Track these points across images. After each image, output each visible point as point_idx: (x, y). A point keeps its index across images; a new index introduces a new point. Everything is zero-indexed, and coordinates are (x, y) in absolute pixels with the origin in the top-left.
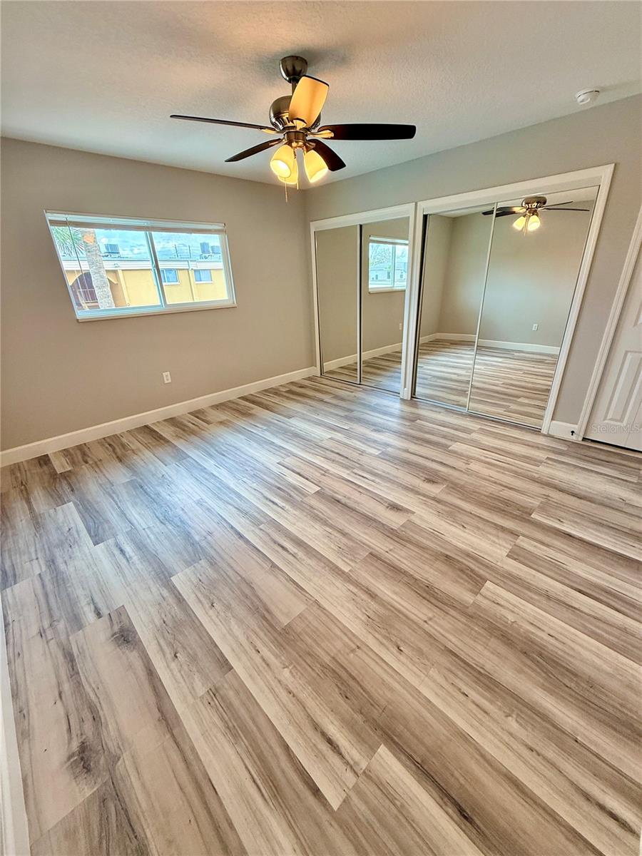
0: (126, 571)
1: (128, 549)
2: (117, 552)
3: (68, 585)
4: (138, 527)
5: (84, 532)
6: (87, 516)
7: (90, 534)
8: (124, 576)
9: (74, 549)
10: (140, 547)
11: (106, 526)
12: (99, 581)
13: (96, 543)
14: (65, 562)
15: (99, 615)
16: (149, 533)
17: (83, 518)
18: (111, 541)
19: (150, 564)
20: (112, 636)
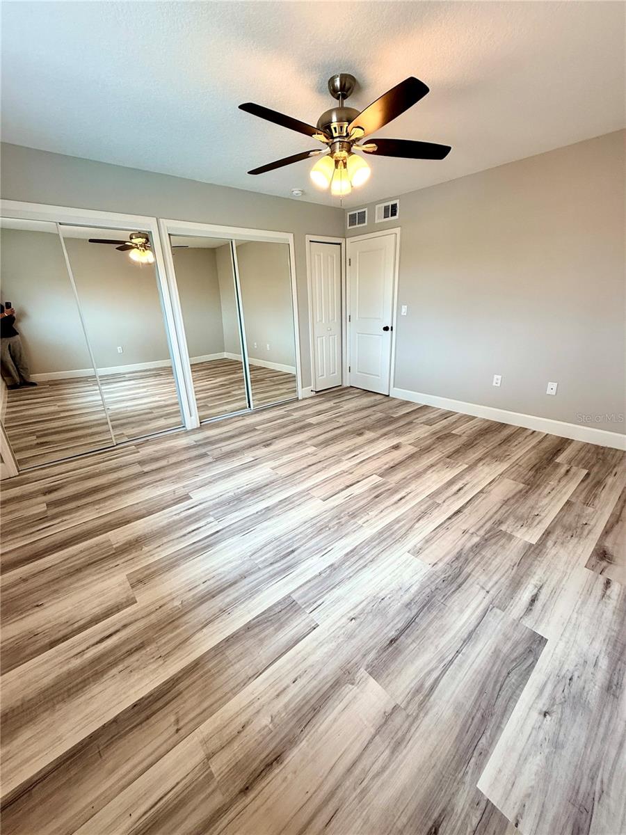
0: (553, 583)
1: (525, 595)
2: (538, 605)
3: (613, 633)
4: (486, 602)
5: (536, 678)
6: (498, 709)
7: (532, 666)
8: (560, 581)
9: (572, 668)
10: (516, 584)
11: (506, 649)
12: (583, 602)
13: (542, 641)
14: (596, 664)
15: (608, 583)
16: (490, 584)
17: (506, 710)
18: (528, 623)
19: (531, 565)
20: (611, 563)
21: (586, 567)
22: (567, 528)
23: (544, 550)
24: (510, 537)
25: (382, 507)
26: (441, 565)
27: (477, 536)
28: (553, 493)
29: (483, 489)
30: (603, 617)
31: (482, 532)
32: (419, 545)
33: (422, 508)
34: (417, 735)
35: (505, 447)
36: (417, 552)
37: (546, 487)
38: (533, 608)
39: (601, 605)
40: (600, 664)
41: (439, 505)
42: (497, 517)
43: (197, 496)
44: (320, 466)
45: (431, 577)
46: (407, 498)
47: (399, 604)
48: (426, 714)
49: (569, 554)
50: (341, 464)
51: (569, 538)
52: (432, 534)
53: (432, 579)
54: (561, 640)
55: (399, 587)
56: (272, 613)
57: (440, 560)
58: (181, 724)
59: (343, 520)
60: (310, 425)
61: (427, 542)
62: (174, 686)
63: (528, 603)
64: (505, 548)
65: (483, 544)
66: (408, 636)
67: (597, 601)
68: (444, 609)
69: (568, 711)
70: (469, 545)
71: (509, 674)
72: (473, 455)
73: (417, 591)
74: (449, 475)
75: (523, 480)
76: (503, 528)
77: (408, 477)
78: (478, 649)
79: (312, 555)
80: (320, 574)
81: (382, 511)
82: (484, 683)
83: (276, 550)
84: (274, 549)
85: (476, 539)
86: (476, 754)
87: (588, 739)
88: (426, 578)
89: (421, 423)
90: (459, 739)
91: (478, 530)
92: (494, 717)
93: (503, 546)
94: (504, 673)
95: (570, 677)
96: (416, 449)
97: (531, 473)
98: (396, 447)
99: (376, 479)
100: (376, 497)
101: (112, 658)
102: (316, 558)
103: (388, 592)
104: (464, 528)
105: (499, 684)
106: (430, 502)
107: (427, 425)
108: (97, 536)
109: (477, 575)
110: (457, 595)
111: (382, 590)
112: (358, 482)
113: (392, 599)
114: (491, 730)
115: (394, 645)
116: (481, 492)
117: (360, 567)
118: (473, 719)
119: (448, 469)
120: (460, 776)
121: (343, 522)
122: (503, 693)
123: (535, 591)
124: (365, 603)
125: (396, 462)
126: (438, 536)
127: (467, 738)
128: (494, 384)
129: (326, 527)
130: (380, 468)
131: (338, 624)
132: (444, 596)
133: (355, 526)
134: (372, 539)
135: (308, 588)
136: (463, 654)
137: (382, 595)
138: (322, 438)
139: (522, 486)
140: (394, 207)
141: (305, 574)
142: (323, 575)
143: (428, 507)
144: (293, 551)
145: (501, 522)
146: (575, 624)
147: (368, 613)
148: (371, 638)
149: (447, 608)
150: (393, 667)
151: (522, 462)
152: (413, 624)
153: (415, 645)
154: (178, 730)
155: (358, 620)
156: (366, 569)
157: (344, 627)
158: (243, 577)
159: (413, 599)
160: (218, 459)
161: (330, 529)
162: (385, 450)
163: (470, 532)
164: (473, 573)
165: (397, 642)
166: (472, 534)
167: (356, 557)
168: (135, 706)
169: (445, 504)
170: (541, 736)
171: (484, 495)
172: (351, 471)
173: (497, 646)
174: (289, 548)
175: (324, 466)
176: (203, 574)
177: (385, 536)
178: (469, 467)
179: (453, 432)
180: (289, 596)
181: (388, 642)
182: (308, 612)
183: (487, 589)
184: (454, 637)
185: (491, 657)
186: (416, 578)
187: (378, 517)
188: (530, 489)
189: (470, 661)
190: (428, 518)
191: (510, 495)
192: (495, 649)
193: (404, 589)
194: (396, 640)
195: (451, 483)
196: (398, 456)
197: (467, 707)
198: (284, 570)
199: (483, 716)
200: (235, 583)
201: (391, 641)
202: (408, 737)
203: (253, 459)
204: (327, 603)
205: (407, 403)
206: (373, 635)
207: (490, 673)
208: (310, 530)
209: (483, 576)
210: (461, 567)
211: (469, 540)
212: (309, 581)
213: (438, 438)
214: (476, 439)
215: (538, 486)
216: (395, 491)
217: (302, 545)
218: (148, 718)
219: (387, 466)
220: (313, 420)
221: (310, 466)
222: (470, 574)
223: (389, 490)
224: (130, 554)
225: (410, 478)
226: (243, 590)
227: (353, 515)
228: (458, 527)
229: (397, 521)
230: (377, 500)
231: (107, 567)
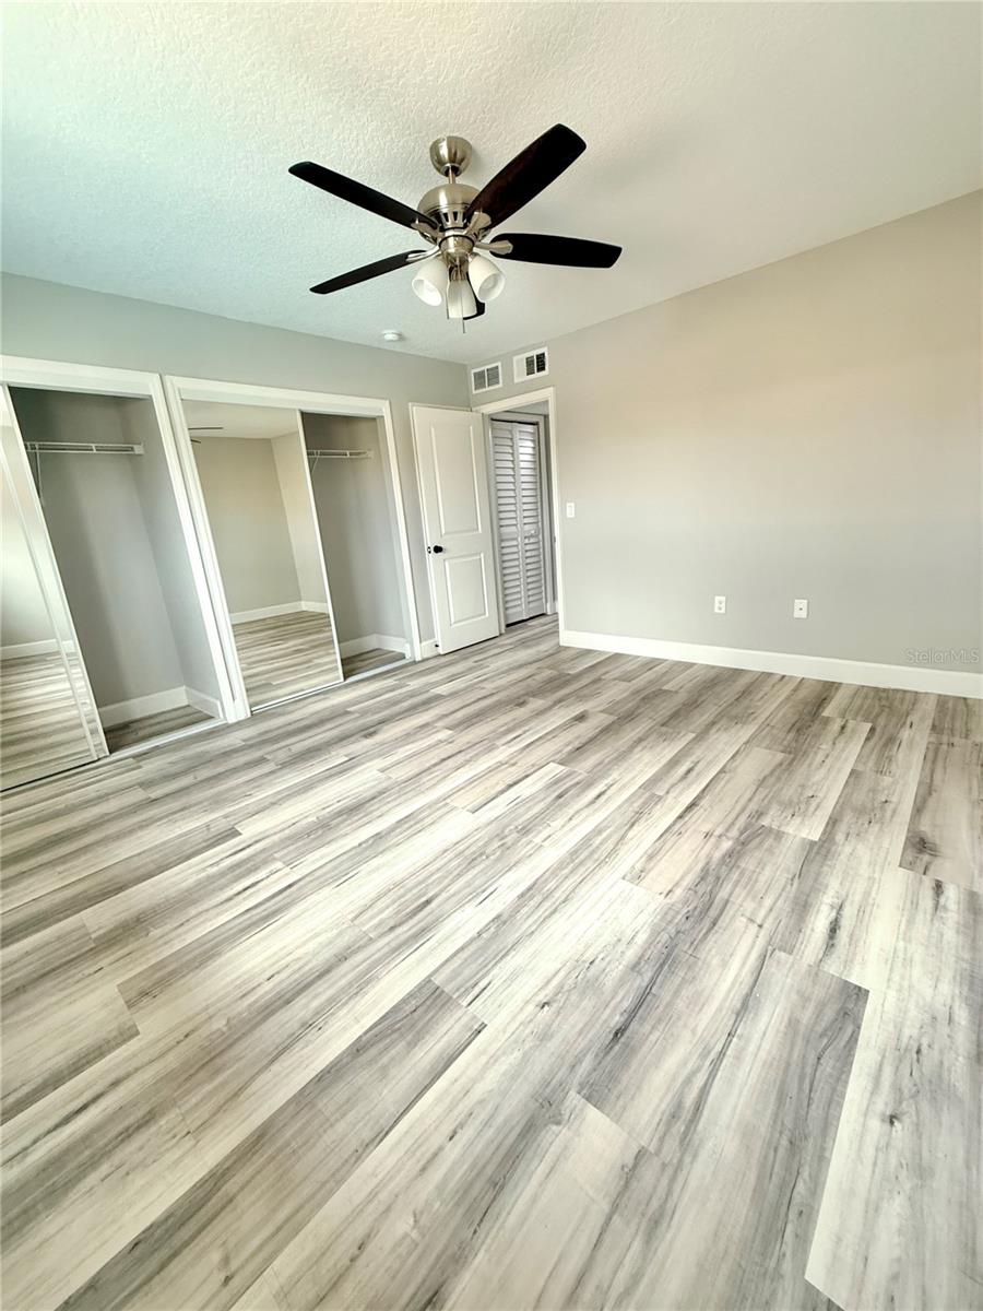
0: (857, 898)
1: (819, 923)
2: (843, 935)
3: (965, 965)
4: (761, 942)
5: (865, 1057)
6: (814, 1126)
7: (853, 1039)
8: (867, 894)
9: (915, 1032)
10: (802, 907)
11: (806, 1017)
12: (908, 921)
13: (860, 994)
14: (950, 1020)
15: (938, 888)
16: (763, 913)
17: (828, 1125)
18: (833, 968)
19: (818, 874)
20: (936, 856)
21: (900, 866)
22: (860, 811)
23: (833, 849)
24: (779, 836)
25: (571, 812)
26: (678, 892)
27: (728, 838)
28: (828, 761)
29: (725, 766)
30: (945, 942)
31: (734, 833)
32: (638, 866)
33: (635, 805)
34: (686, 1199)
35: (746, 702)
36: (638, 876)
37: (816, 753)
38: (835, 941)
39: (936, 923)
40: (956, 1018)
41: (660, 798)
42: (753, 806)
43: (249, 830)
44: (460, 759)
45: (666, 914)
46: (609, 793)
47: (621, 967)
48: (695, 1156)
49: (872, 849)
50: (496, 752)
51: (866, 825)
52: (657, 844)
53: (669, 918)
54: (888, 987)
55: (616, 939)
56: (401, 1015)
57: (677, 884)
58: (234, 1265)
59: (509, 840)
60: (438, 697)
61: (651, 858)
62: (216, 1187)
63: (827, 936)
64: (773, 853)
65: (739, 852)
66: (643, 1020)
67: (929, 917)
68: (696, 963)
69: (925, 1107)
70: (718, 855)
71: (819, 1059)
72: (701, 719)
73: (646, 941)
74: (669, 751)
75: (781, 748)
76: (765, 822)
77: (606, 761)
78: (761, 1026)
79: (461, 905)
80: (479, 934)
81: (570, 819)
82: (783, 1083)
83: (396, 904)
84: (394, 902)
85: (727, 845)
86: (792, 1215)
87: (968, 1151)
88: (659, 917)
89: (615, 679)
90: (759, 1192)
91: (727, 830)
92: (811, 1140)
93: (770, 851)
94: (812, 1058)
95: (915, 1050)
96: (612, 718)
97: (792, 735)
98: (581, 718)
99: (555, 769)
100: (560, 796)
101: (87, 1153)
102: (470, 909)
103: (599, 949)
104: (706, 828)
105: (807, 1081)
106: (647, 795)
107: (624, 680)
108: (60, 920)
109: (739, 901)
110: (712, 938)
111: (587, 947)
112: (527, 776)
113: (607, 960)
114: (810, 1166)
115: (622, 1040)
116: (722, 771)
117: (547, 913)
118: (776, 1150)
119: (666, 743)
120: (772, 1264)
121: (509, 844)
122: (815, 1096)
123: (834, 914)
124: (562, 974)
125: (584, 740)
126: (667, 847)
127: (772, 1189)
128: (717, 610)
129: (481, 854)
130: (560, 751)
131: (521, 1018)
132: (692, 943)
133: (529, 847)
134: (561, 865)
135: (460, 962)
136: (740, 1037)
137: (589, 956)
138: (459, 715)
139: (780, 756)
140: (541, 358)
141: (453, 938)
142: (485, 935)
143: (645, 803)
144: (428, 902)
145: (760, 814)
146: (904, 959)
147: (569, 991)
148: (580, 1033)
149: (700, 963)
150: (625, 1079)
151: (775, 721)
152: (649, 998)
153: (657, 1034)
154: (227, 1280)
155: (555, 1006)
156: (557, 915)
157: (531, 1021)
158: (342, 958)
159: (643, 955)
160: (284, 765)
161: (487, 857)
162: (564, 724)
163: (717, 833)
164: (731, 899)
165: (627, 1033)
166: (720, 836)
167: (538, 899)
168: (136, 1244)
169: (672, 795)
170: (893, 1161)
171: (727, 777)
172: (512, 762)
173: (792, 1013)
174: (420, 897)
175: (468, 757)
176: (266, 964)
177: (582, 857)
178: (697, 737)
179: (665, 688)
180: (428, 981)
181: (611, 1036)
182: (465, 1004)
183: (759, 921)
184: (720, 1009)
185: (786, 1034)
186: (643, 918)
187: (566, 828)
188: (793, 760)
189: (752, 1048)
190: (646, 820)
191: (767, 772)
192: (790, 1020)
193: (625, 940)
194: (625, 1030)
195: (674, 763)
196: (584, 730)
197: (763, 1130)
198: (416, 936)
199: (791, 1143)
200: (328, 971)
201: (616, 1034)
202: (670, 1205)
203: (347, 759)
204: (496, 983)
205: (589, 652)
206: (582, 1029)
207: (788, 1065)
208: (456, 862)
209: (749, 899)
210: (711, 892)
211: (716, 847)
212: (462, 949)
213: (644, 699)
214: (700, 695)
215: (805, 753)
216: (588, 784)
217: (442, 891)
218: (163, 1266)
219: (570, 747)
220: (442, 690)
221: (444, 760)
222: (727, 901)
223: (578, 783)
224: (126, 946)
225: (609, 763)
226: (343, 982)
227: (525, 831)
228: (695, 831)
229: (598, 831)
230: (561, 800)
231: (80, 975)
